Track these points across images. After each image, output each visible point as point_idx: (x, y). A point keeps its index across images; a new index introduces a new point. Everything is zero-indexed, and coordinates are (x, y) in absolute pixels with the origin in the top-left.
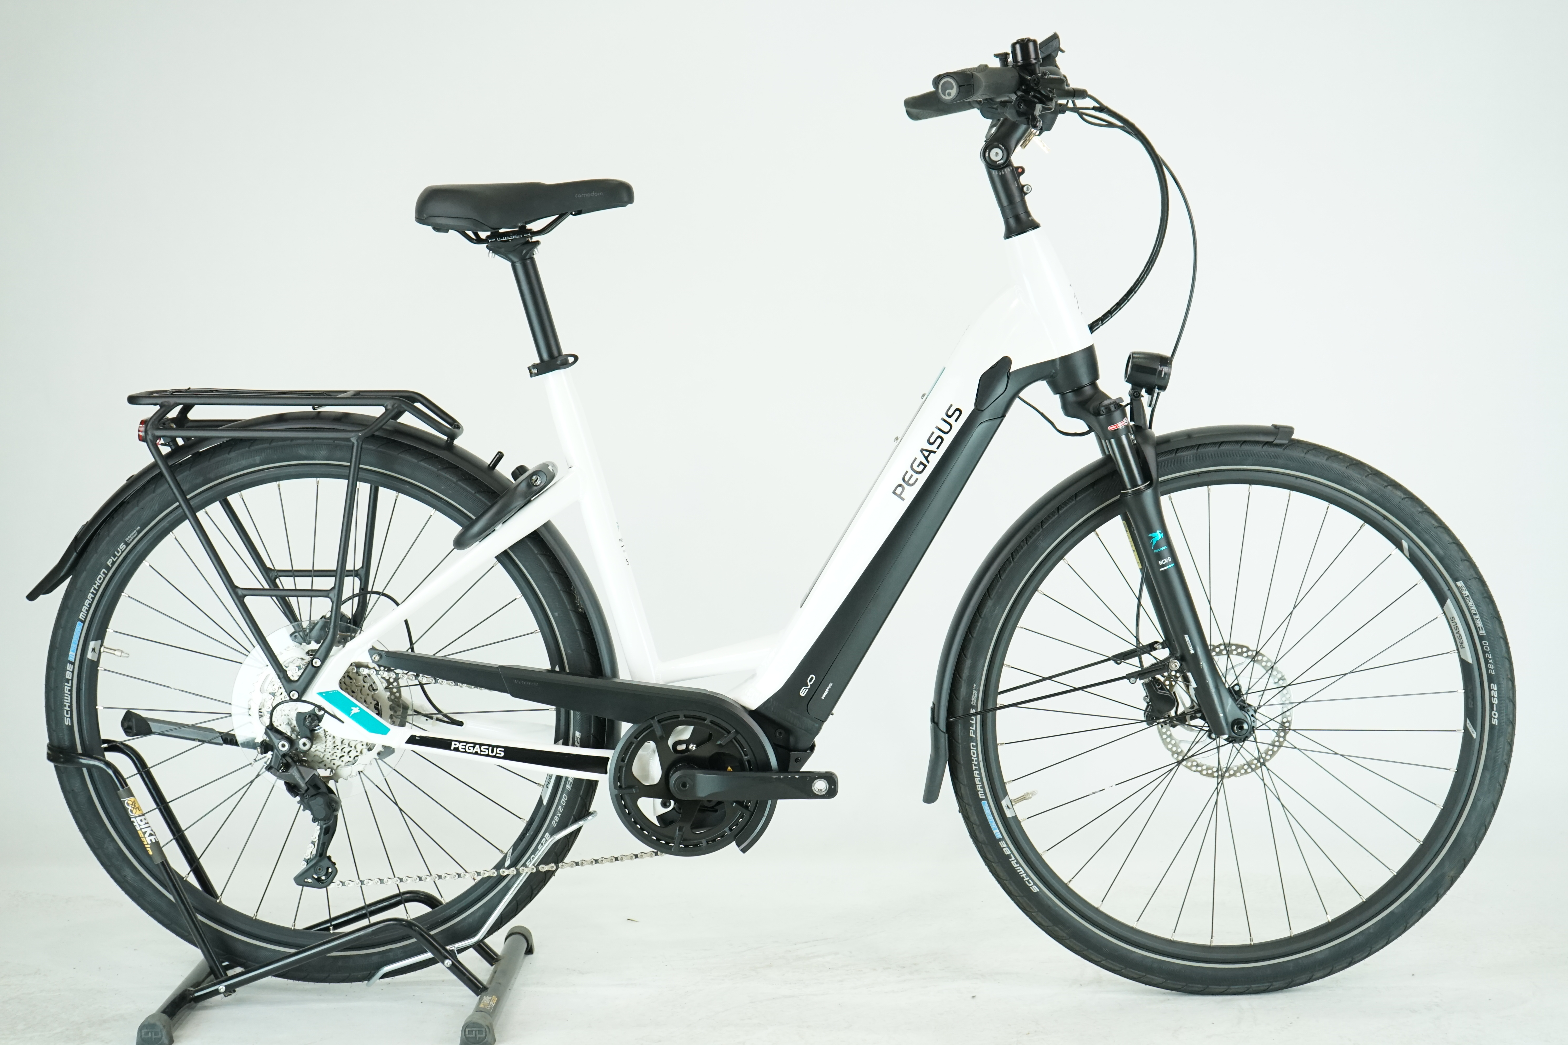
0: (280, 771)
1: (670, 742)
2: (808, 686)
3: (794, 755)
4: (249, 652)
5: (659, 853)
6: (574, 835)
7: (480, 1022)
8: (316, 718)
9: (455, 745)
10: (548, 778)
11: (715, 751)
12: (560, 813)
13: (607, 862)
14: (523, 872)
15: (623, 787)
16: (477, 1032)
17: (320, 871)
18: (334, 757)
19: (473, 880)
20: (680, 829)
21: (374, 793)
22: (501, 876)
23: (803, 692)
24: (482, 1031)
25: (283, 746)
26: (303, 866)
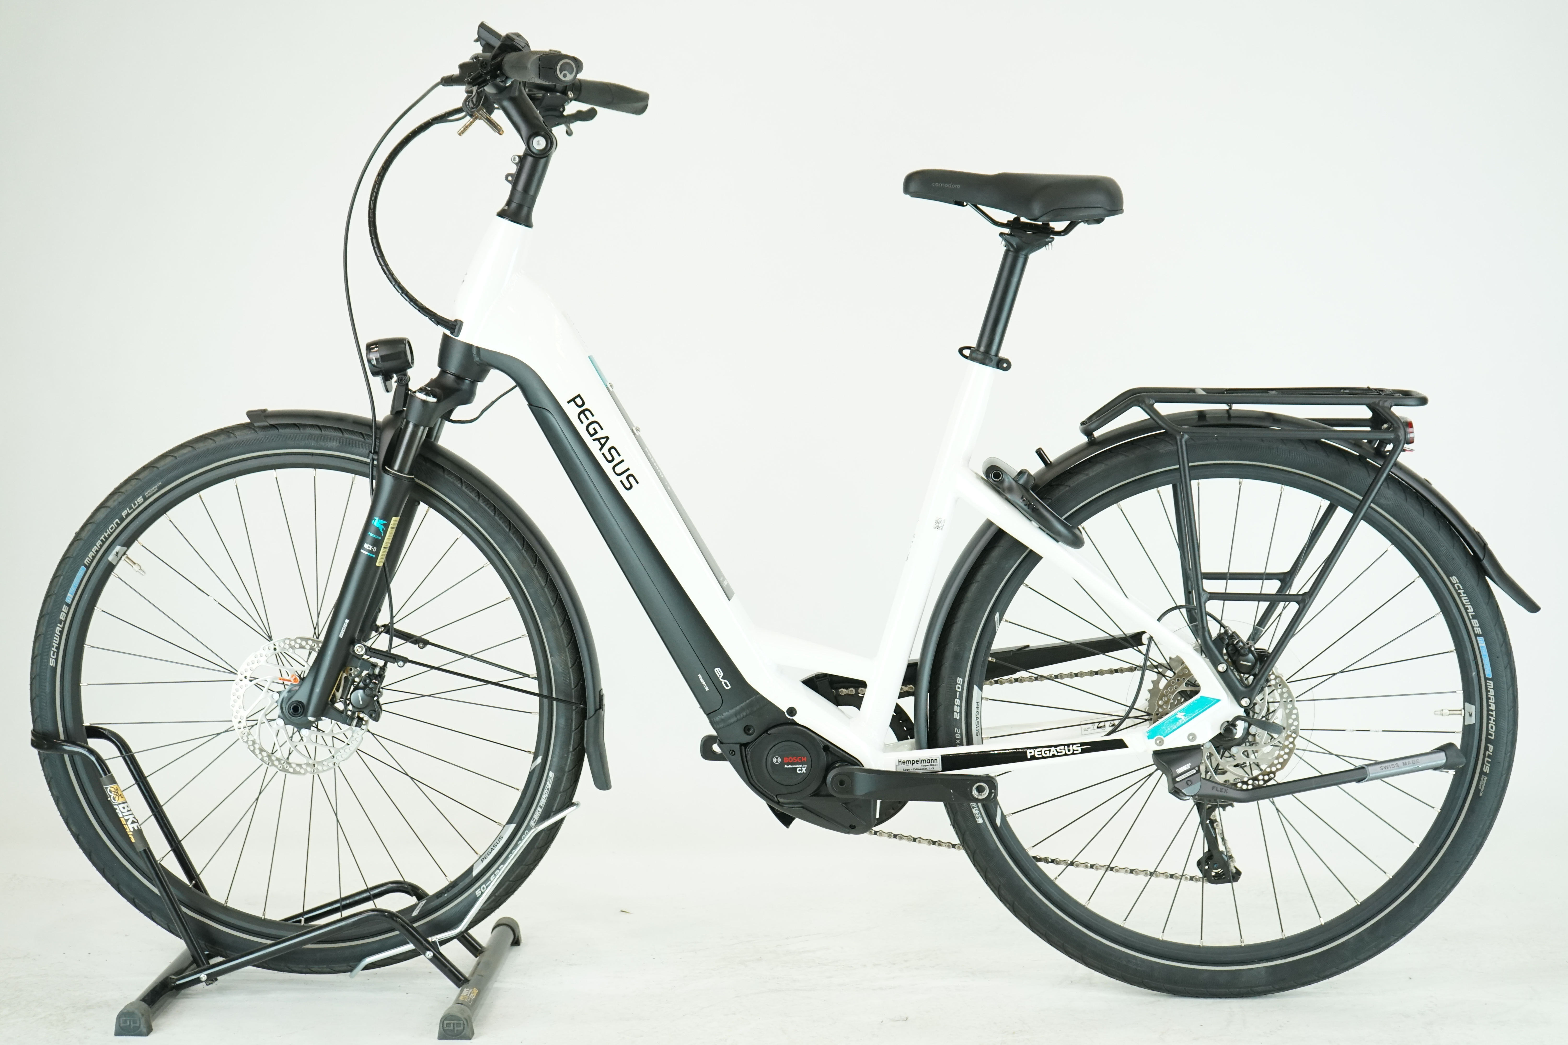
7: (459, 1015)
16: (455, 1025)
24: (460, 1024)
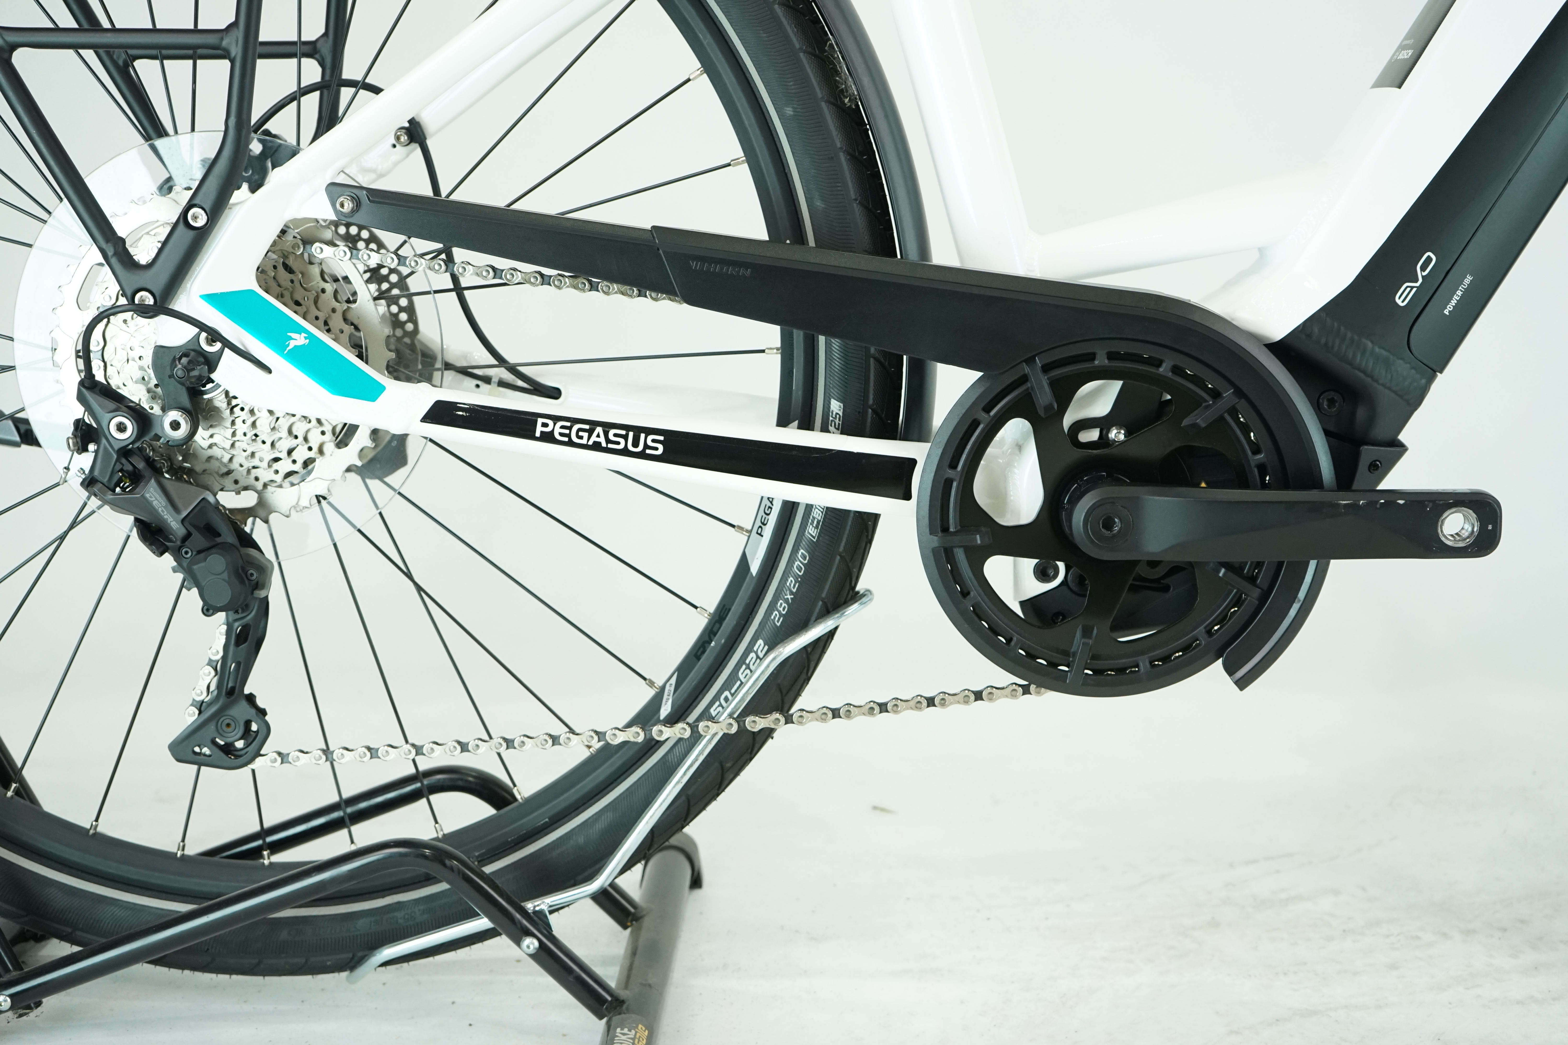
0: (118, 490)
1: (1068, 420)
2: (1416, 281)
3: (1368, 453)
4: (49, 213)
5: (1033, 687)
6: (821, 644)
8: (202, 360)
9: (545, 425)
10: (761, 513)
11: (1177, 444)
12: (791, 593)
13: (907, 709)
14: (706, 732)
15: (952, 529)
17: (230, 730)
18: (256, 462)
19: (586, 749)
20: (1087, 633)
21: (353, 546)
22: (653, 739)
23: (1403, 297)
25: (121, 428)
26: (191, 717)
